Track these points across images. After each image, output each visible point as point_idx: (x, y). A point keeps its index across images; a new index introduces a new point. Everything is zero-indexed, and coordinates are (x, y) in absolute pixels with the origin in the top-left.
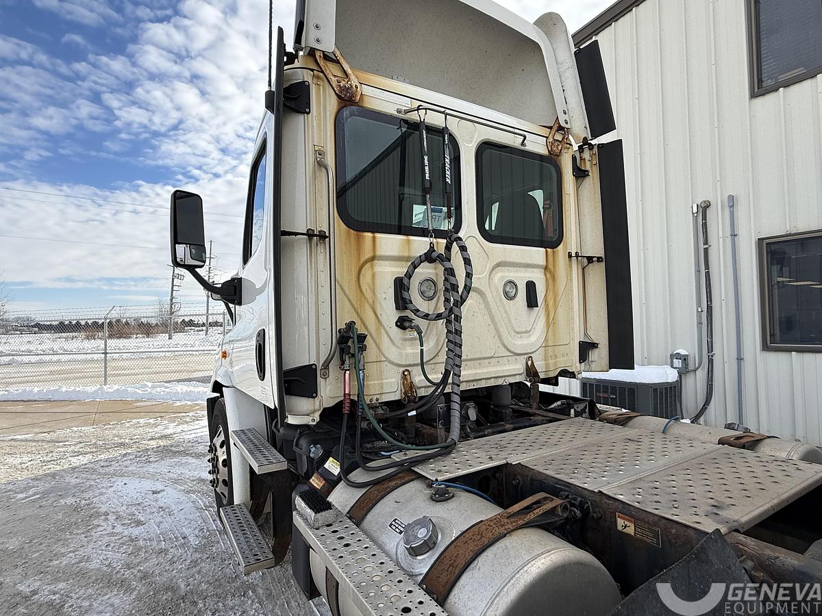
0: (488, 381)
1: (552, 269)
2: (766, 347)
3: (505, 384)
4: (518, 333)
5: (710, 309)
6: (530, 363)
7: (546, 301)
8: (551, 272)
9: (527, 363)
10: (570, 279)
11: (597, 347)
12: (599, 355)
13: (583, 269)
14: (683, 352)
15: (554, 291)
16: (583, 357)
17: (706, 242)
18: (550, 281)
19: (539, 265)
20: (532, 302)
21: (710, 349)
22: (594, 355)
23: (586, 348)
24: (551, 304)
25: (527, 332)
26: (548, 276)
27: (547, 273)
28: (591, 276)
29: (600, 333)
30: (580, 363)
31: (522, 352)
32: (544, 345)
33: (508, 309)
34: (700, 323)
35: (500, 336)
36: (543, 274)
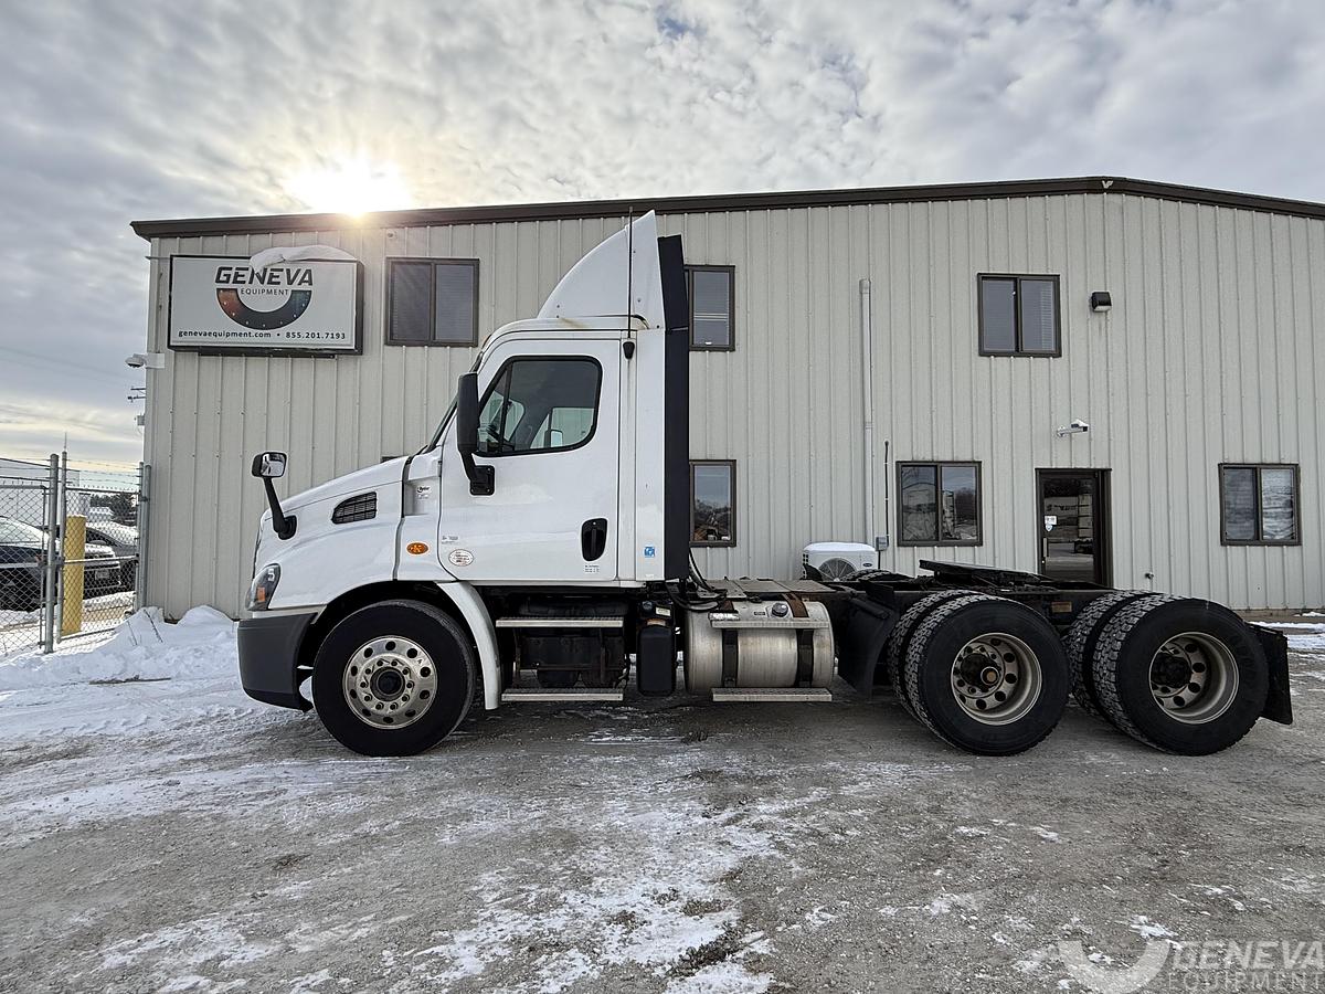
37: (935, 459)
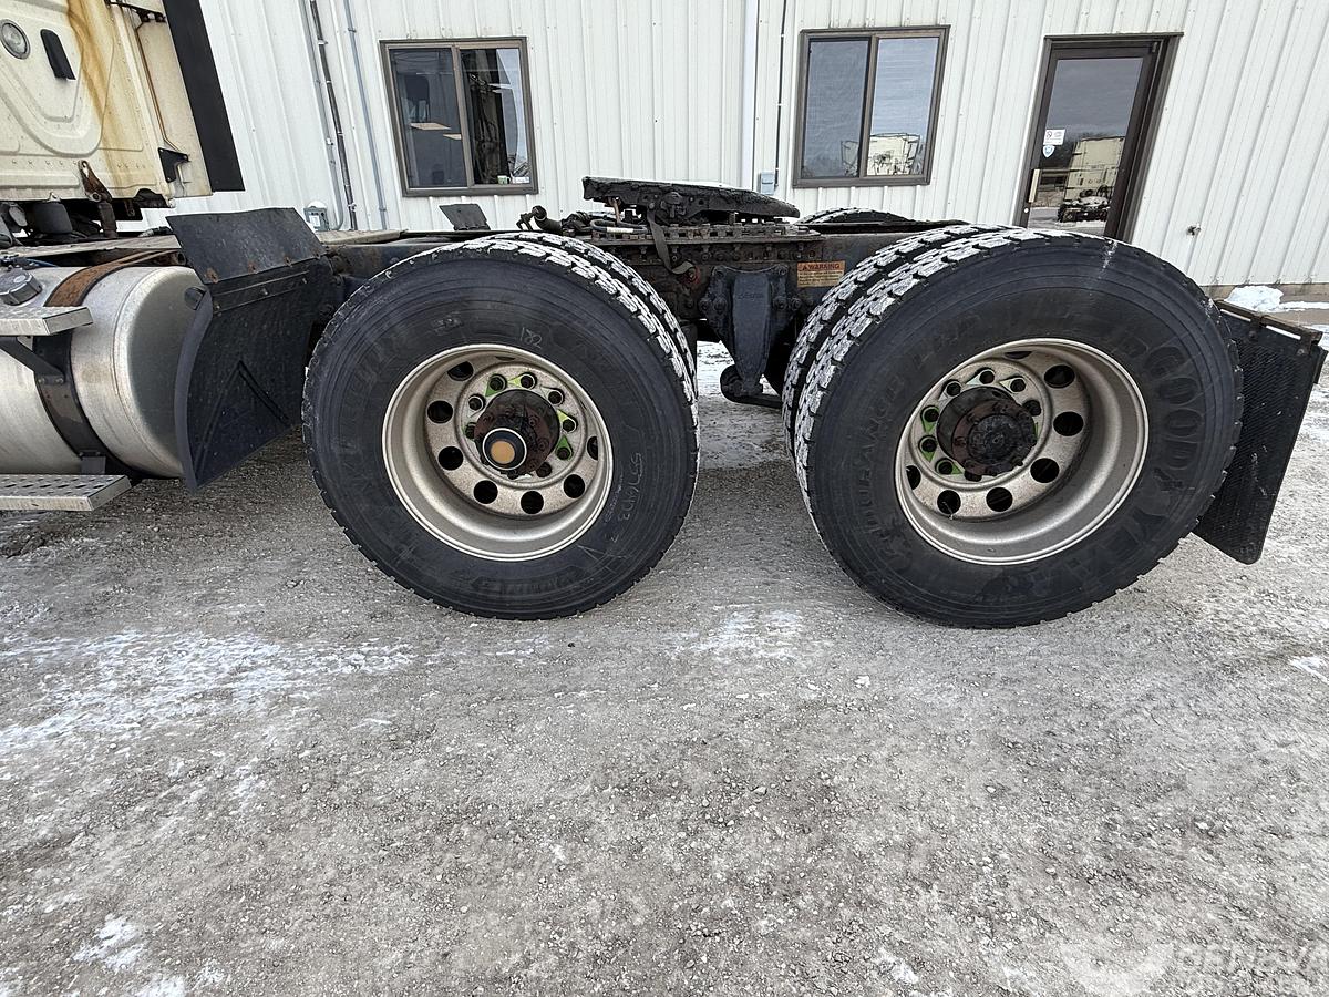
0: (22, 191)
1: (80, 15)
2: (406, 194)
3: (52, 199)
4: (52, 119)
5: (340, 139)
6: (86, 171)
7: (86, 73)
8: (79, 21)
9: (81, 171)
10: (117, 43)
11: (187, 160)
12: (192, 174)
13: (136, 30)
14: (319, 205)
15: (95, 56)
16: (171, 175)
17: (320, 37)
18: (84, 40)
19: (57, 5)
20: (61, 70)
21: (350, 199)
22: (185, 172)
23: (172, 161)
24: (96, 78)
25: (65, 120)
26: (77, 26)
27: (75, 23)
28: (151, 43)
29: (186, 139)
30: (168, 182)
31: (69, 152)
32: (101, 146)
33: (19, 74)
34: (333, 162)
35: (19, 119)
36: (67, 22)
37: (870, 24)
